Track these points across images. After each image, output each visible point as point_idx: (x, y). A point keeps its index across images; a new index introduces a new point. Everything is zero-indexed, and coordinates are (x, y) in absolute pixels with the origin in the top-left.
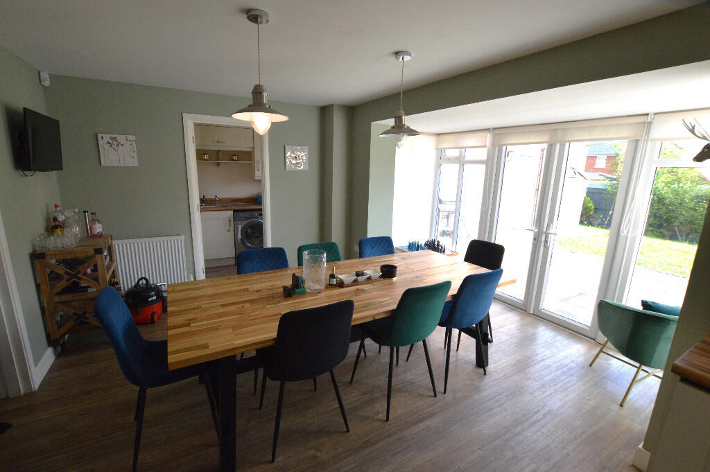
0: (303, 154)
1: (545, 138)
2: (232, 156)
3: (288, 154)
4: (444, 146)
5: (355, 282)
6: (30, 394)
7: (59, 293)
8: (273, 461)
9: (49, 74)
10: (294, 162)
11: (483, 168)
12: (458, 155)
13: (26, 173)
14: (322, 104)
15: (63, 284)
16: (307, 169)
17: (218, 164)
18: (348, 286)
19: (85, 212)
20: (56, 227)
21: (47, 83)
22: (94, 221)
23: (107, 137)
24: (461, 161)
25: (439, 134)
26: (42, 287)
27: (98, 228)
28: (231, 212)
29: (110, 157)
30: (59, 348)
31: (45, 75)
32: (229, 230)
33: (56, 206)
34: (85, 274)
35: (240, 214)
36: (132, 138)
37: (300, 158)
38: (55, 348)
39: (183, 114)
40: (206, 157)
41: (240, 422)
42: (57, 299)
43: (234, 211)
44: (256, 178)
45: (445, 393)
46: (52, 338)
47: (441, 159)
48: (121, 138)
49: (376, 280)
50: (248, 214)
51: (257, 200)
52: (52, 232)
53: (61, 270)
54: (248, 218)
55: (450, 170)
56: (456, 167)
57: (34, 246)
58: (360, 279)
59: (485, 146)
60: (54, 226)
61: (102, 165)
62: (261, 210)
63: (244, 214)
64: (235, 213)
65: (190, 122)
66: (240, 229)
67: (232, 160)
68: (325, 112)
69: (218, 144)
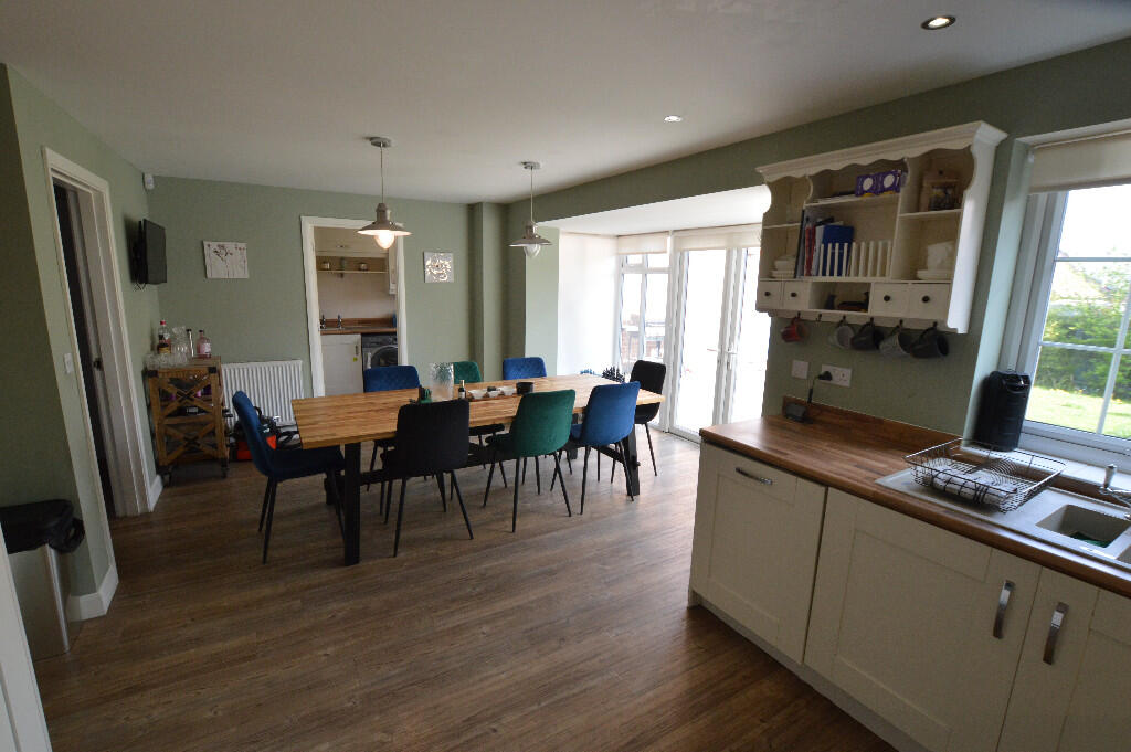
0: (447, 263)
1: (723, 244)
2: (359, 264)
3: (428, 263)
4: (624, 250)
5: (486, 397)
6: (147, 514)
7: (170, 416)
8: (395, 556)
9: (154, 177)
10: (435, 272)
11: (665, 277)
12: (640, 262)
13: (142, 286)
14: (471, 202)
15: (174, 405)
16: (452, 280)
17: (342, 275)
18: (478, 400)
19: (188, 331)
20: (162, 345)
21: (151, 186)
22: (202, 339)
23: (214, 245)
24: (644, 270)
25: (619, 236)
26: (153, 407)
27: (207, 348)
28: (359, 336)
29: (218, 268)
30: (167, 477)
31: (149, 178)
32: (356, 359)
33: (162, 323)
34: (196, 396)
35: (370, 338)
36: (243, 245)
37: (443, 268)
38: (163, 478)
39: (303, 218)
40: (328, 266)
41: (364, 533)
42: (167, 421)
43: (363, 335)
44: (391, 292)
45: (582, 513)
46: (161, 464)
47: (623, 267)
48: (230, 246)
49: (508, 397)
50: (380, 339)
51: (391, 321)
52: (158, 349)
53: (172, 390)
54: (381, 344)
55: (632, 281)
56: (639, 277)
57: (144, 363)
58: (492, 393)
59: (665, 252)
60: (160, 345)
61: (209, 275)
62: (395, 333)
63: (375, 339)
64: (365, 338)
65: (309, 226)
66: (369, 359)
67: (360, 270)
68: (473, 210)
69: (342, 250)
